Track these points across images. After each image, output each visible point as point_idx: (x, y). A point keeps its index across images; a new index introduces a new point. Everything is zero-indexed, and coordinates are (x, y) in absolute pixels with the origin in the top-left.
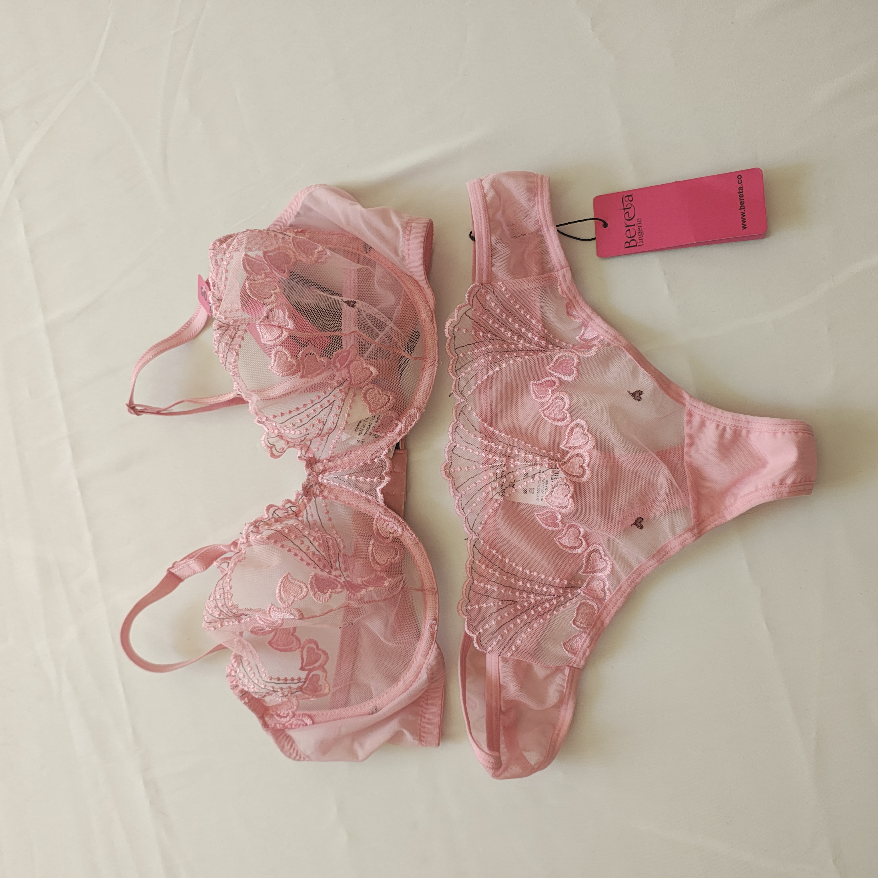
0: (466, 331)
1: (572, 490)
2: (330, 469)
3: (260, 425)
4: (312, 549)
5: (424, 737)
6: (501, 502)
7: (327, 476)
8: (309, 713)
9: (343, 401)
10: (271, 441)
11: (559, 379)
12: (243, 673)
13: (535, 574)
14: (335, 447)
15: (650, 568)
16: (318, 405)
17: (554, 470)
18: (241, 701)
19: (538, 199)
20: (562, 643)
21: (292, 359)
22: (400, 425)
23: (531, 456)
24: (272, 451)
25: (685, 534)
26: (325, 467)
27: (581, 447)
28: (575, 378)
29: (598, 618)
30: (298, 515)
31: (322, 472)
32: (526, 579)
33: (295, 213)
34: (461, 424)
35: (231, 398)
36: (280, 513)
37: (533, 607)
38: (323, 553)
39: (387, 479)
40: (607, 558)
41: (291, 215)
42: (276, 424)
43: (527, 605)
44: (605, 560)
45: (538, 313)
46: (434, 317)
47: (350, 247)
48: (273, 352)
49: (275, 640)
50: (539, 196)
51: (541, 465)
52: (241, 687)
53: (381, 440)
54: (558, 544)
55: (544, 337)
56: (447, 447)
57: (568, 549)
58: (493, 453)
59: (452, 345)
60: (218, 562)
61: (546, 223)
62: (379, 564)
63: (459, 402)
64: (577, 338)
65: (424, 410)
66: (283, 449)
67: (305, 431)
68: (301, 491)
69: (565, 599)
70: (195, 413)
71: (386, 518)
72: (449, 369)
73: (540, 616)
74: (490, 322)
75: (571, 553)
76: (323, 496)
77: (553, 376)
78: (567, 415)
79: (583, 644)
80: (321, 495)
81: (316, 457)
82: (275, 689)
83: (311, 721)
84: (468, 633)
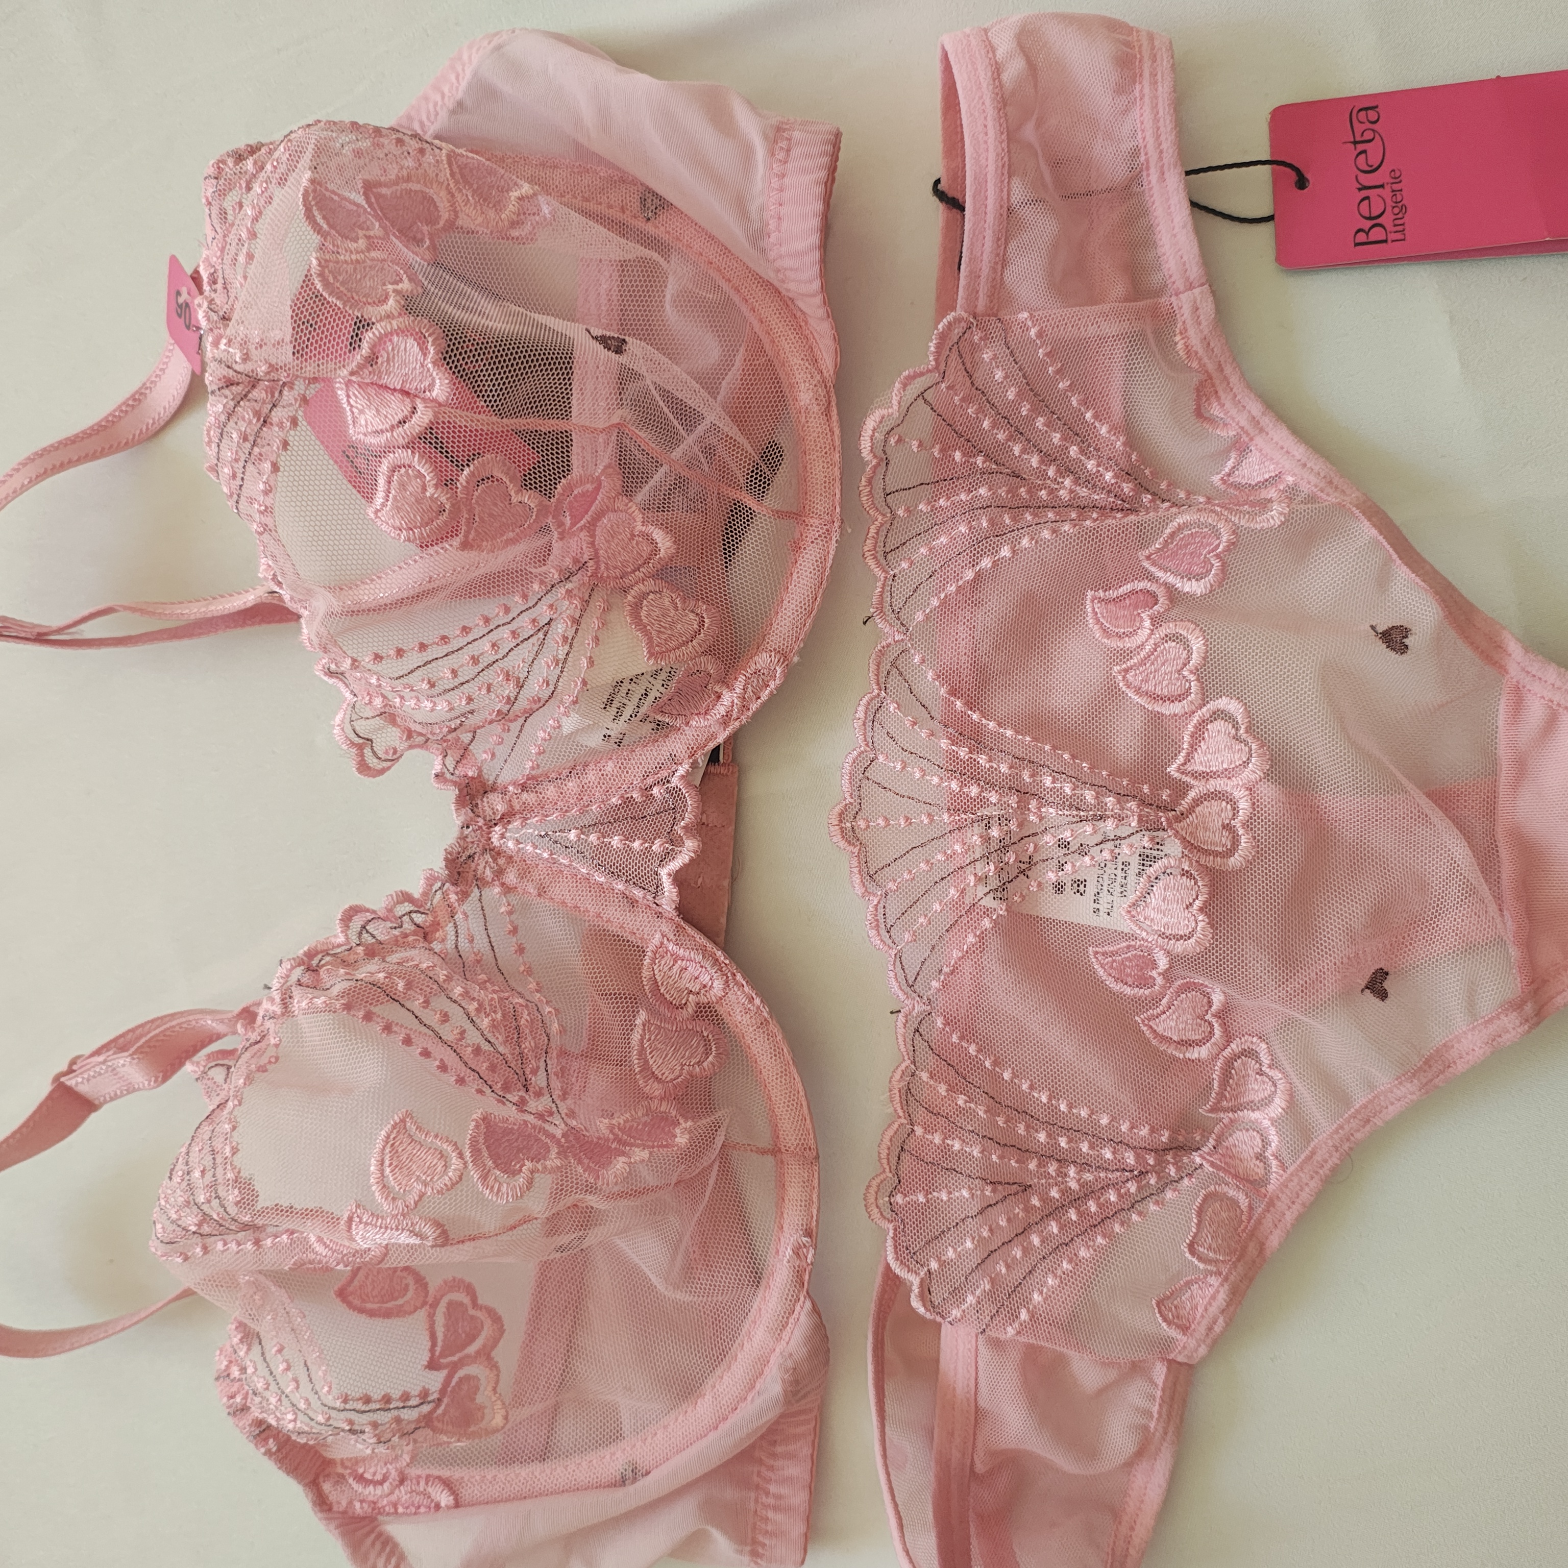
0: (919, 446)
1: (1205, 890)
2: (525, 813)
3: (332, 681)
4: (473, 1037)
5: (763, 1545)
6: (999, 916)
7: (517, 830)
8: (445, 1473)
9: (577, 622)
10: (362, 727)
11: (1170, 589)
12: (264, 1377)
13: (1084, 1113)
14: (544, 752)
15: (1398, 1104)
16: (505, 632)
17: (1155, 834)
18: (258, 1449)
19: (1141, 91)
20: (1154, 1302)
21: (440, 490)
22: (728, 698)
23: (1089, 795)
24: (362, 755)
25: (1502, 1017)
26: (511, 806)
27: (1228, 774)
28: (1212, 586)
29: (1252, 1235)
30: (429, 937)
31: (502, 818)
32: (1055, 1125)
33: (450, 104)
34: (892, 702)
35: (249, 605)
36: (380, 931)
37: (1076, 1200)
38: (501, 1049)
39: (690, 846)
40: (1276, 1074)
41: (438, 108)
42: (378, 679)
43: (1057, 1196)
44: (1271, 1079)
45: (1116, 407)
46: (833, 403)
47: (600, 204)
48: (384, 468)
49: (356, 1282)
50: (1146, 83)
51: (1120, 819)
52: (256, 1413)
53: (673, 736)
54: (1148, 1033)
55: (1128, 474)
56: (850, 759)
57: (1173, 1046)
58: (982, 783)
59: (879, 484)
60: (198, 1063)
61: (1161, 158)
62: (659, 1081)
63: (890, 640)
64: (1216, 479)
65: (796, 659)
66: (395, 752)
67: (464, 703)
68: (440, 871)
69: (1159, 1178)
70: (145, 642)
71: (681, 952)
72: (866, 549)
73: (1095, 1226)
74: (986, 424)
75: (1181, 1056)
76: (503, 884)
77: (1151, 578)
78: (1190, 688)
79: (1210, 1303)
80: (497, 883)
81: (486, 777)
82: (356, 1427)
83: (452, 1498)
84: (898, 1271)
